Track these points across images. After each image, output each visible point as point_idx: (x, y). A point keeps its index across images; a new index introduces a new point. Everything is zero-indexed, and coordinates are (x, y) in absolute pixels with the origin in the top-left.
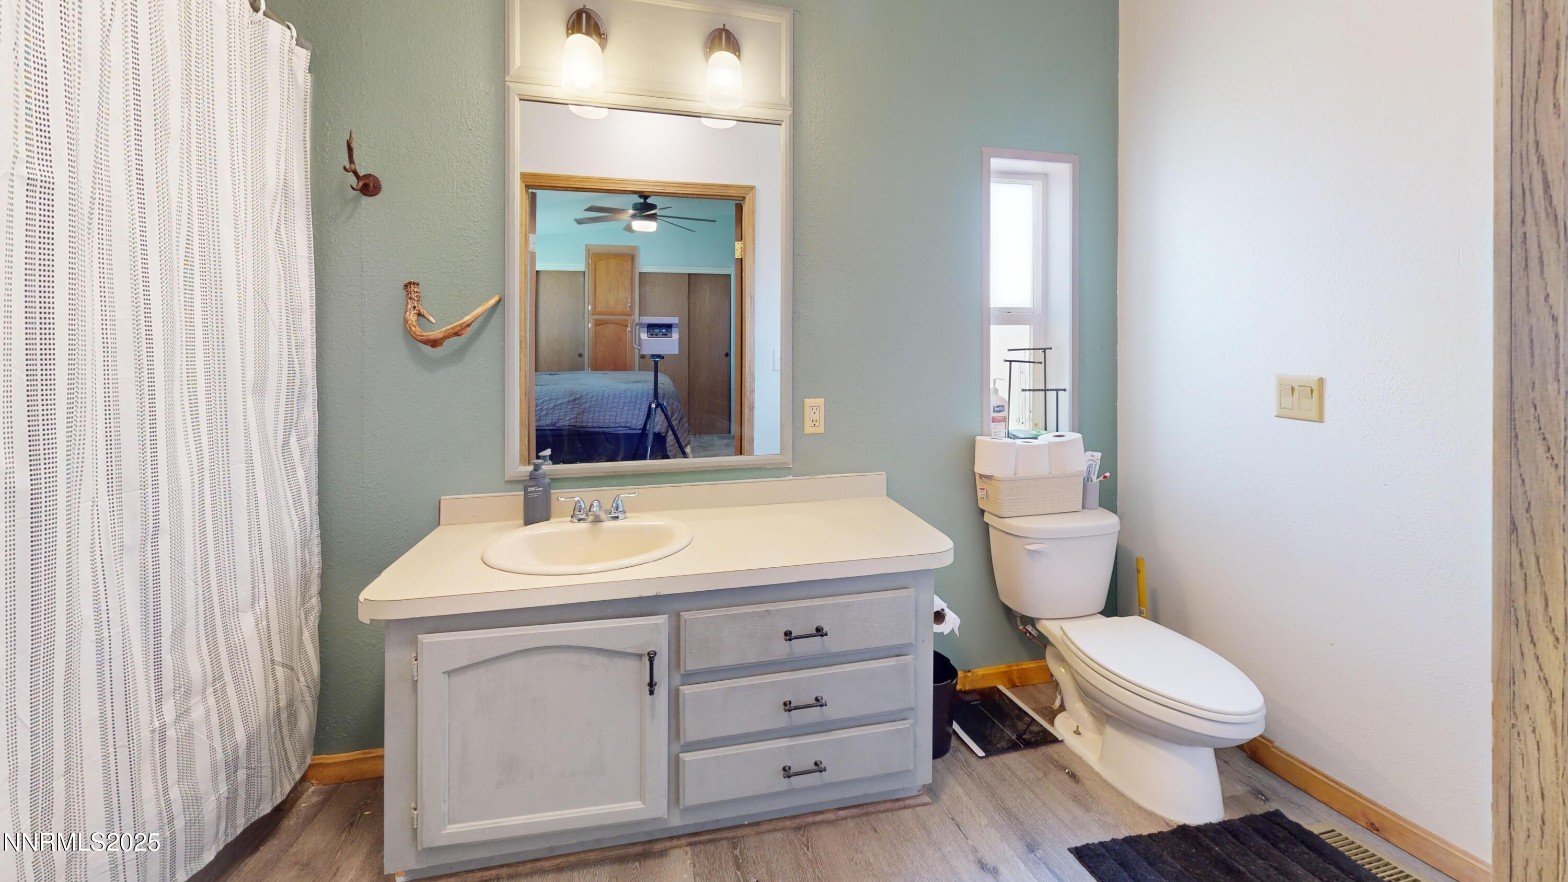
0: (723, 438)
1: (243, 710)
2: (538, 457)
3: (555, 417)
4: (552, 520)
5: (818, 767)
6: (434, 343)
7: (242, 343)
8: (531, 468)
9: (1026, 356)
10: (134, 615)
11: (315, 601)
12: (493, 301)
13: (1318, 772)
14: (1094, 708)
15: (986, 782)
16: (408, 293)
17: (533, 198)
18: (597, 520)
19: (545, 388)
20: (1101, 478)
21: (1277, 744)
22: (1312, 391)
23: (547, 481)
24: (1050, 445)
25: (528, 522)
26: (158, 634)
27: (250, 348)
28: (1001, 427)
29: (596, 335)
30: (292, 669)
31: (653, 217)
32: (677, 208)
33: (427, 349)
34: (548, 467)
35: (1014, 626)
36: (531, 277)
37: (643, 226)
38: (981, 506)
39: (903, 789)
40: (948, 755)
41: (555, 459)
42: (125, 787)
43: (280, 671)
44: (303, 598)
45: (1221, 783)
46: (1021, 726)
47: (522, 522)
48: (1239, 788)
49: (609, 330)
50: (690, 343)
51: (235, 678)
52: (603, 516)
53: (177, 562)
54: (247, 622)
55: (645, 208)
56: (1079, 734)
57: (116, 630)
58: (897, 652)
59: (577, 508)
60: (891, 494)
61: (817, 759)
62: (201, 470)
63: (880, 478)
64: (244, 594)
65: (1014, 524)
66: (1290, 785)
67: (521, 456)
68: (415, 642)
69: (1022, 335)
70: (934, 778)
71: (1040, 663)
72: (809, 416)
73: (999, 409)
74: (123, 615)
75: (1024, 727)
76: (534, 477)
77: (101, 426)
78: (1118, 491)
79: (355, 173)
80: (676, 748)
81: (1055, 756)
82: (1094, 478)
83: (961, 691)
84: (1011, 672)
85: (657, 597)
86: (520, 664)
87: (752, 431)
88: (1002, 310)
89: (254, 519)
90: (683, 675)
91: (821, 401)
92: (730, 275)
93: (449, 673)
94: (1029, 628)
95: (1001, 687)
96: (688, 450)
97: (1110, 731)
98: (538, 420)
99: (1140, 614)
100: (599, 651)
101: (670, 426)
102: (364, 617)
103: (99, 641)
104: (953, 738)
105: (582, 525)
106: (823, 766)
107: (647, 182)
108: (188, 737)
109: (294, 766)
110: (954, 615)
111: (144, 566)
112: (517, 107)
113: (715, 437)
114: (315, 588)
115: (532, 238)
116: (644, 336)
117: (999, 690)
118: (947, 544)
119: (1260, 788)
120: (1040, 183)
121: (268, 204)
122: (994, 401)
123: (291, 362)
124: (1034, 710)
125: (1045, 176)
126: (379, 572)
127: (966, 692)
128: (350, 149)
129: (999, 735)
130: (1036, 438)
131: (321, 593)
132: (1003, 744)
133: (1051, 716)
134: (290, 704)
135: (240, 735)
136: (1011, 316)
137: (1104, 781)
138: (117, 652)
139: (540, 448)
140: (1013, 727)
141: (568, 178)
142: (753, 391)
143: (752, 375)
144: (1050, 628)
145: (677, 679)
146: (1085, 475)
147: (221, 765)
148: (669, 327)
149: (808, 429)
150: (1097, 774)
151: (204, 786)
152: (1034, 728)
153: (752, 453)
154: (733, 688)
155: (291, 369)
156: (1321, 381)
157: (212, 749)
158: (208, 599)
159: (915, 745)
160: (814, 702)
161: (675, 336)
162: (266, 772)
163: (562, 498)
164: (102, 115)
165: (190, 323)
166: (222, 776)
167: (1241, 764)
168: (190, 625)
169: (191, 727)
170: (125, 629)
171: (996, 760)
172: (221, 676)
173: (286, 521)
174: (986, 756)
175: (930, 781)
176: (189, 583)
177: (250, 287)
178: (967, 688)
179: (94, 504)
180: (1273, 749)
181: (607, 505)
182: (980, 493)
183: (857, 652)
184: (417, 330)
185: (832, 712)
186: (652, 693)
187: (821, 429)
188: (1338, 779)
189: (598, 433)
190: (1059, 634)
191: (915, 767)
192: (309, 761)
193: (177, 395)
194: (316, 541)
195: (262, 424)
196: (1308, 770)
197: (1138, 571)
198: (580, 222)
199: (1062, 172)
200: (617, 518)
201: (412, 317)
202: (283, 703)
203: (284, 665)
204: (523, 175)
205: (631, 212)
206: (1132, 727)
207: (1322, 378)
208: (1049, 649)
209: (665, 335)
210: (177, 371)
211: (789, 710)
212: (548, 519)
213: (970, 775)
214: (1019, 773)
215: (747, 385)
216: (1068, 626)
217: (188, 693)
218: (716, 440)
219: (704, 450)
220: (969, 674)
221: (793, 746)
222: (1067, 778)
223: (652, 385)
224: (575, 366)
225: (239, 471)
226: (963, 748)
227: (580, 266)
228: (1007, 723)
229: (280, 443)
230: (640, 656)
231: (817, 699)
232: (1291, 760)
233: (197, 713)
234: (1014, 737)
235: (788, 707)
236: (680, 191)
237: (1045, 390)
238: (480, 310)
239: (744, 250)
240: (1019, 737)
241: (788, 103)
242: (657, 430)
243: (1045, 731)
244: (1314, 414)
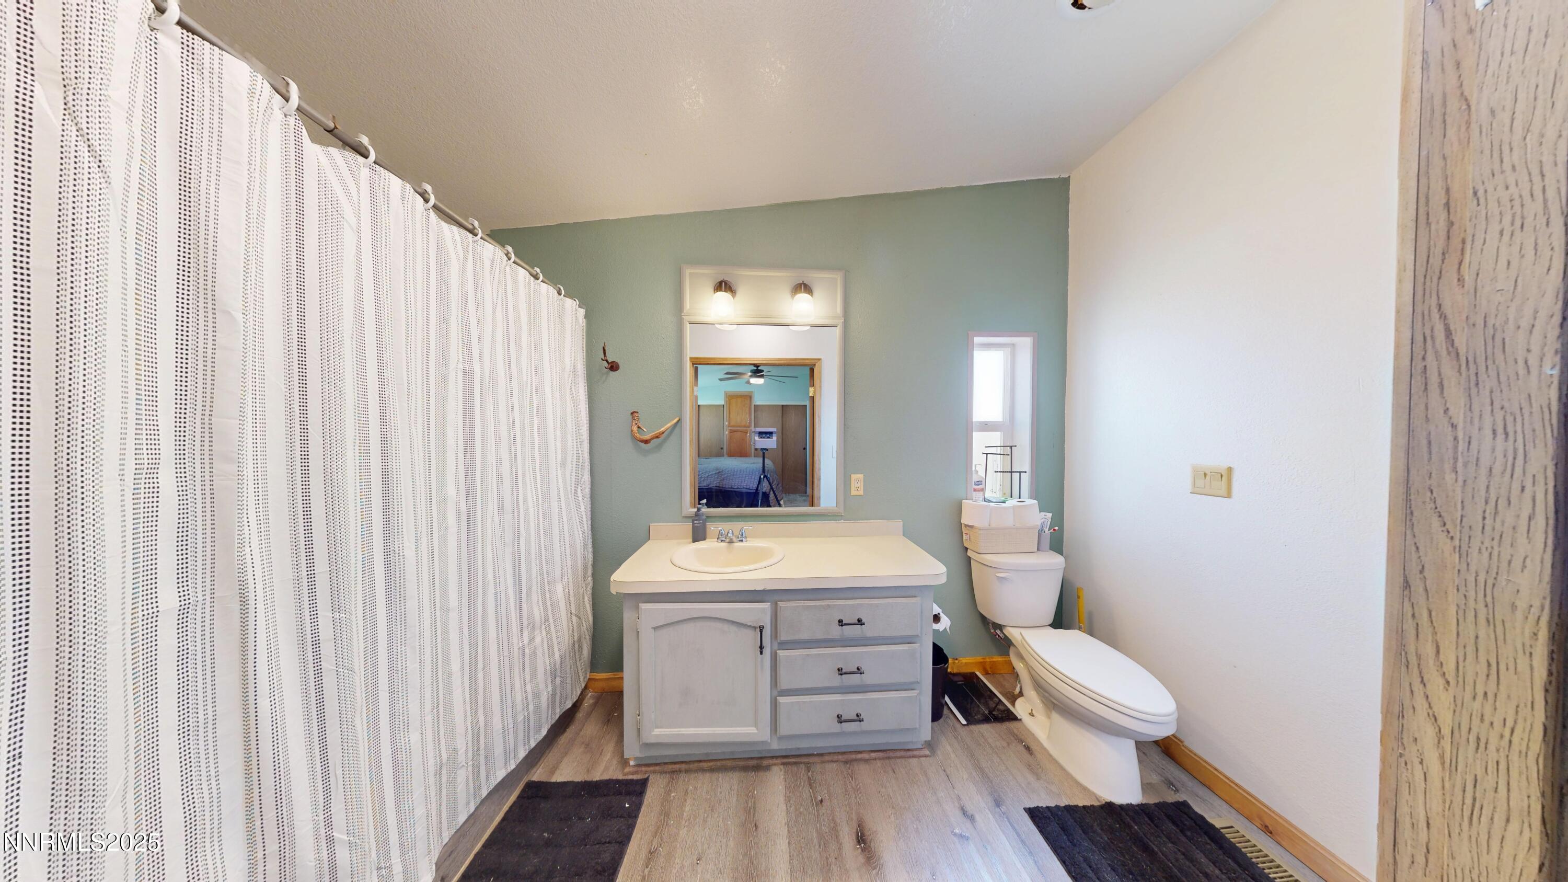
0: (802, 496)
1: (558, 641)
2: (699, 504)
3: (708, 481)
4: (707, 540)
5: (859, 719)
6: (646, 442)
7: (555, 440)
8: (696, 510)
9: (998, 450)
10: (510, 581)
11: (590, 579)
12: (676, 420)
13: (1221, 773)
14: (1044, 696)
15: (967, 745)
16: (633, 417)
17: (696, 370)
18: (731, 542)
19: (703, 466)
20: (1052, 531)
21: (1186, 743)
22: (1222, 476)
23: (704, 517)
24: (1014, 507)
25: (695, 540)
26: (520, 592)
27: (559, 443)
28: (979, 495)
29: (730, 438)
30: (580, 618)
31: (762, 376)
32: (775, 371)
33: (642, 445)
34: (705, 510)
35: (988, 630)
36: (695, 408)
37: (754, 381)
38: (966, 545)
39: (912, 742)
40: (941, 720)
41: (709, 505)
42: (508, 681)
43: (574, 618)
44: (585, 577)
45: (1140, 770)
46: (992, 704)
47: (691, 540)
48: (1155, 777)
49: (738, 435)
50: (783, 442)
51: (554, 621)
52: (735, 539)
53: (528, 553)
54: (559, 588)
55: (757, 371)
56: (1033, 716)
57: (503, 588)
58: (909, 640)
59: (720, 534)
60: (908, 534)
61: (859, 711)
62: (538, 505)
63: (899, 524)
64: (558, 573)
65: (989, 558)
66: (1196, 781)
67: (691, 503)
68: (637, 608)
69: (996, 438)
70: (932, 737)
71: (1006, 658)
72: (854, 485)
73: (978, 483)
74: (506, 580)
75: (994, 705)
76: (697, 515)
77: (495, 481)
78: (1064, 540)
79: (607, 361)
80: (775, 693)
81: (1015, 731)
82: (1046, 530)
83: (950, 673)
84: (985, 662)
85: (764, 591)
86: (690, 627)
87: (819, 493)
88: (981, 423)
89: (562, 530)
90: (779, 643)
91: (861, 476)
92: (806, 406)
93: (655, 628)
94: (998, 632)
95: (978, 673)
96: (782, 502)
97: (1055, 716)
98: (699, 483)
99: (1080, 629)
100: (733, 623)
101: (772, 488)
102: (613, 590)
103: (496, 593)
104: (945, 708)
105: (723, 544)
106: (861, 717)
107: (758, 359)
108: (534, 654)
109: (581, 680)
110: (946, 618)
111: (514, 554)
112: (688, 327)
113: (797, 495)
114: (590, 572)
115: (696, 388)
116: (757, 438)
117: (977, 676)
118: (942, 569)
119: (1172, 780)
120: (1008, 350)
121: (566, 376)
122: (975, 478)
123: (578, 451)
124: (1001, 693)
125: (1013, 345)
126: (620, 565)
127: (954, 675)
128: (604, 350)
129: (976, 709)
130: (1004, 502)
131: (593, 575)
132: (979, 717)
133: (1013, 699)
134: (579, 640)
135: (557, 656)
136: (987, 427)
137: (1051, 756)
138: (503, 601)
139: (700, 499)
140: (986, 705)
141: (715, 359)
142: (820, 469)
143: (820, 461)
144: (1013, 633)
145: (776, 646)
146: (1039, 527)
147: (549, 673)
148: (771, 433)
149: (853, 492)
150: (1045, 749)
151: (542, 686)
152: (1000, 707)
153: (819, 505)
154: (808, 655)
155: (578, 454)
156: (1230, 470)
157: (545, 662)
158: (542, 574)
159: (920, 711)
160: (856, 670)
161: (775, 438)
162: (569, 680)
163: (713, 528)
164: (493, 341)
165: (532, 431)
166: (549, 680)
167: (1157, 756)
168: (534, 588)
169: (535, 648)
170: (506, 588)
171: (976, 728)
172: (548, 620)
173: (576, 534)
174: (967, 725)
175: (929, 738)
176: (534, 565)
177: (559, 415)
178: (955, 671)
179: (493, 520)
180: (1183, 748)
181: (737, 533)
182: (965, 537)
183: (883, 638)
184: (638, 435)
185: (868, 678)
186: (761, 653)
187: (861, 493)
188: (1237, 781)
189: (732, 491)
190: (1019, 638)
191: (920, 726)
192: (588, 677)
193: (527, 467)
194: (590, 545)
195: (565, 482)
196: (1212, 770)
197: (1079, 597)
198: (721, 380)
199: (1025, 344)
200: (742, 541)
201: (635, 429)
202: (576, 639)
203: (576, 616)
204: (691, 359)
205: (750, 374)
206: (1072, 715)
207: (1231, 468)
208: (1012, 648)
209: (768, 438)
210: (527, 455)
211: (841, 675)
212: (704, 539)
213: (956, 738)
214: (990, 740)
215: (816, 466)
216: (1025, 632)
217: (534, 628)
218: (798, 497)
219: (791, 503)
220: (957, 661)
221: (843, 700)
222: (1023, 749)
223: (761, 465)
224: (719, 454)
225: (555, 505)
226: (951, 716)
227: (721, 402)
228: (982, 701)
229: (573, 492)
230: (755, 628)
231: (858, 669)
232: (1198, 759)
233: (538, 640)
234: (987, 712)
235: (841, 672)
236: (777, 362)
237: (1011, 472)
238: (669, 425)
239: (814, 392)
240: (990, 713)
241: (841, 315)
242: (764, 490)
243: (1008, 710)
244: (1223, 491)
